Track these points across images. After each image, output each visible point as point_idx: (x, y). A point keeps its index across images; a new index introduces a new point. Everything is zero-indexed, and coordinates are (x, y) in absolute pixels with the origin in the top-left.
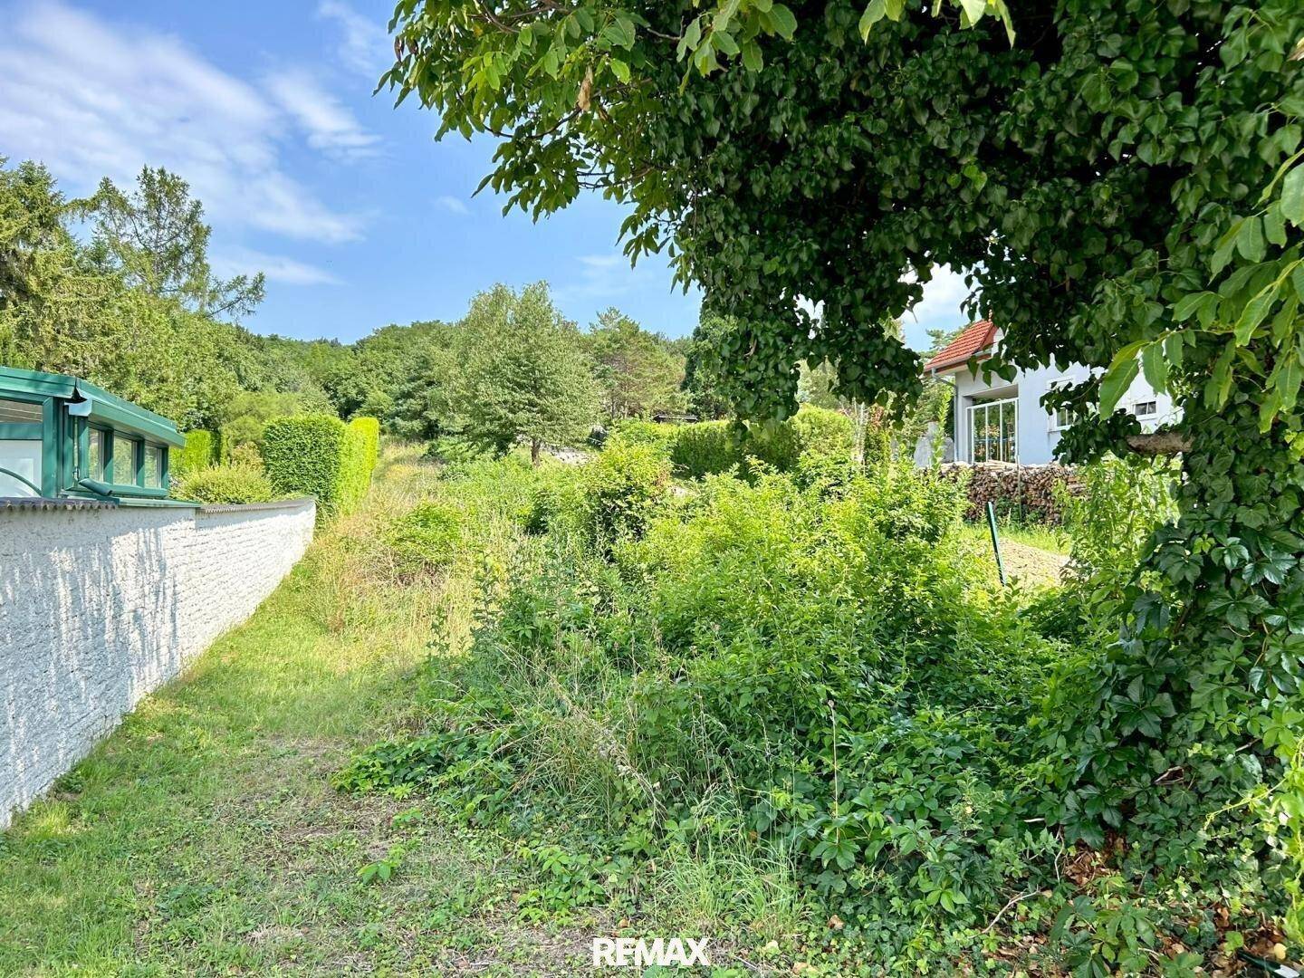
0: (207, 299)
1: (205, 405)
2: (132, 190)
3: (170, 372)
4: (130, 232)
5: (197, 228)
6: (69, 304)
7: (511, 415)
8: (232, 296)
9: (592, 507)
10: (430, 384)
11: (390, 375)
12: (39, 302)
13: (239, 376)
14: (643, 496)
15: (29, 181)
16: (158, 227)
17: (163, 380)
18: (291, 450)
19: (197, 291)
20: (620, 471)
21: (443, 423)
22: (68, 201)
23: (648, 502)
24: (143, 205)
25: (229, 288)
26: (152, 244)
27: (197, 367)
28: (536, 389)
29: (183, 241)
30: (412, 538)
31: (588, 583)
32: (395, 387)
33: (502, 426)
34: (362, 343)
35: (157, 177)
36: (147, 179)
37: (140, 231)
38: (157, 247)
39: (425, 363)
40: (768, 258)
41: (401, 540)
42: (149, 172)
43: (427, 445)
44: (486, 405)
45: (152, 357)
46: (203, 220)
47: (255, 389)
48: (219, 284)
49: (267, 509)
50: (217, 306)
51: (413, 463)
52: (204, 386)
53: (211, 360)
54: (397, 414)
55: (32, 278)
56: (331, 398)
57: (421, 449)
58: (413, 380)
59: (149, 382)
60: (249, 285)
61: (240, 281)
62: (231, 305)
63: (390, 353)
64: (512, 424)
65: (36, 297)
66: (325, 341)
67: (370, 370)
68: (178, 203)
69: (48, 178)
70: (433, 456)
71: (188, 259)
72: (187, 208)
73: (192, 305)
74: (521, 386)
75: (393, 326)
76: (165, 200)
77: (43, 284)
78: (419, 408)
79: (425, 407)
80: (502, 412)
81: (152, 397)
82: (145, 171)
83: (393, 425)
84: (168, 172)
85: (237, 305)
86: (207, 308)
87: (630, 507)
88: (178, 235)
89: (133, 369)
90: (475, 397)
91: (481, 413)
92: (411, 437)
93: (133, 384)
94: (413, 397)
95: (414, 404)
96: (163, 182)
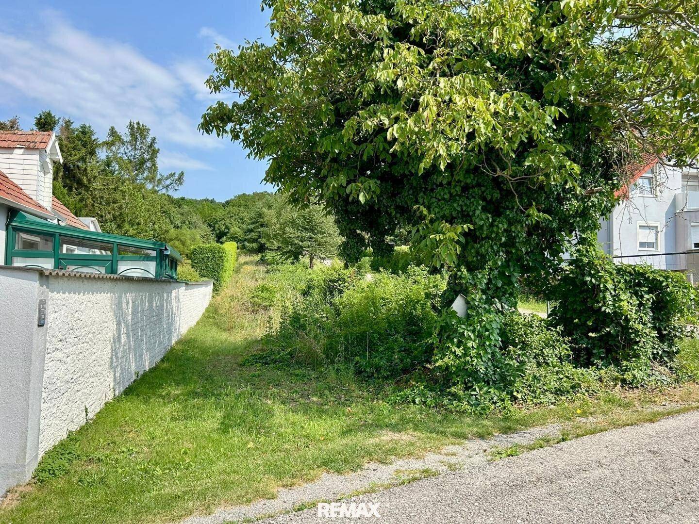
0: (156, 183)
1: (156, 236)
2: (124, 132)
3: (142, 220)
4: (122, 151)
5: (154, 150)
6: (100, 190)
7: (300, 243)
8: (168, 182)
9: (325, 286)
10: (262, 226)
11: (242, 219)
12: (87, 188)
13: (171, 220)
14: (345, 281)
15: (84, 133)
16: (135, 149)
17: (139, 224)
18: (203, 259)
19: (152, 180)
20: (336, 272)
21: (268, 245)
22: (101, 142)
23: (346, 284)
24: (129, 139)
25: (167, 178)
26: (132, 157)
27: (153, 217)
28: (312, 230)
29: (146, 156)
30: (257, 296)
31: (322, 313)
32: (244, 226)
33: (296, 248)
34: (228, 202)
35: (136, 126)
36: (131, 127)
37: (127, 151)
38: (134, 159)
39: (260, 215)
40: (352, 225)
41: (253, 297)
42: (132, 123)
43: (260, 255)
44: (289, 238)
45: (134, 213)
46: (156, 146)
47: (178, 227)
48: (162, 176)
49: (198, 284)
50: (161, 187)
51: (253, 265)
52: (156, 226)
53: (159, 214)
54: (245, 240)
55: (85, 177)
56: (212, 231)
57: (257, 258)
58: (254, 223)
59: (133, 225)
60: (176, 177)
61: (172, 175)
62: (168, 186)
63: (242, 209)
64: (301, 247)
65: (86, 186)
66: (208, 200)
67: (232, 217)
68: (145, 138)
69: (93, 132)
70: (263, 261)
71: (149, 164)
72: (149, 140)
73: (149, 186)
74: (306, 229)
75: (244, 194)
76: (139, 137)
77: (89, 181)
78: (256, 237)
79: (260, 237)
80: (296, 241)
81: (135, 232)
82: (130, 123)
83: (244, 245)
84: (141, 124)
85: (170, 187)
86: (156, 188)
87: (340, 286)
88: (144, 153)
89: (126, 219)
90: (284, 233)
91: (287, 242)
92: (252, 251)
93: (127, 226)
94: (253, 231)
95: (254, 235)
96: (139, 128)
